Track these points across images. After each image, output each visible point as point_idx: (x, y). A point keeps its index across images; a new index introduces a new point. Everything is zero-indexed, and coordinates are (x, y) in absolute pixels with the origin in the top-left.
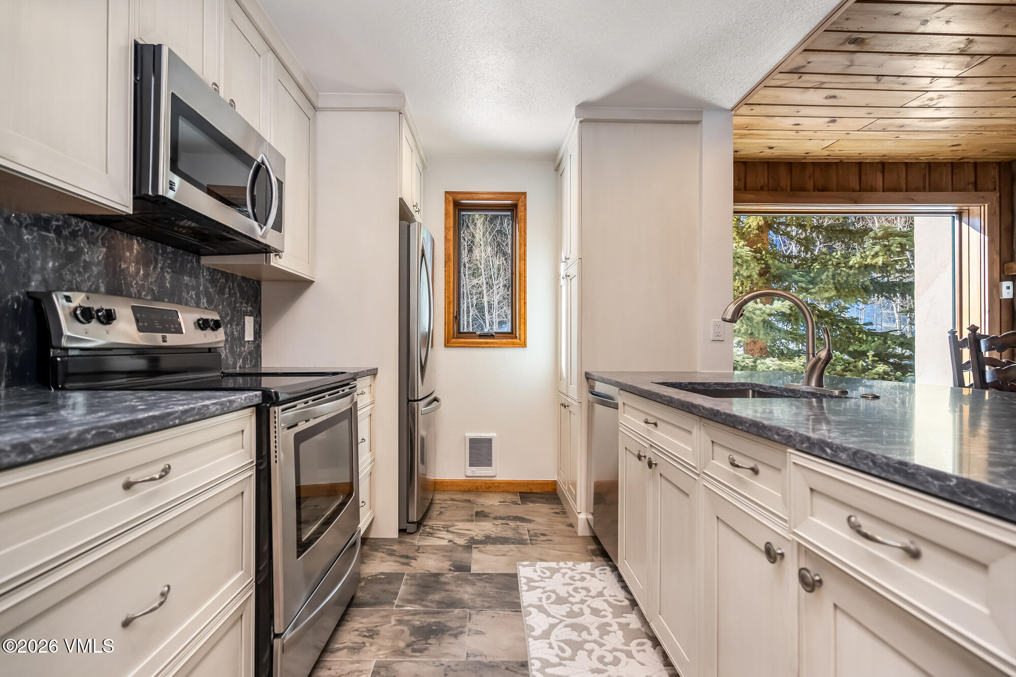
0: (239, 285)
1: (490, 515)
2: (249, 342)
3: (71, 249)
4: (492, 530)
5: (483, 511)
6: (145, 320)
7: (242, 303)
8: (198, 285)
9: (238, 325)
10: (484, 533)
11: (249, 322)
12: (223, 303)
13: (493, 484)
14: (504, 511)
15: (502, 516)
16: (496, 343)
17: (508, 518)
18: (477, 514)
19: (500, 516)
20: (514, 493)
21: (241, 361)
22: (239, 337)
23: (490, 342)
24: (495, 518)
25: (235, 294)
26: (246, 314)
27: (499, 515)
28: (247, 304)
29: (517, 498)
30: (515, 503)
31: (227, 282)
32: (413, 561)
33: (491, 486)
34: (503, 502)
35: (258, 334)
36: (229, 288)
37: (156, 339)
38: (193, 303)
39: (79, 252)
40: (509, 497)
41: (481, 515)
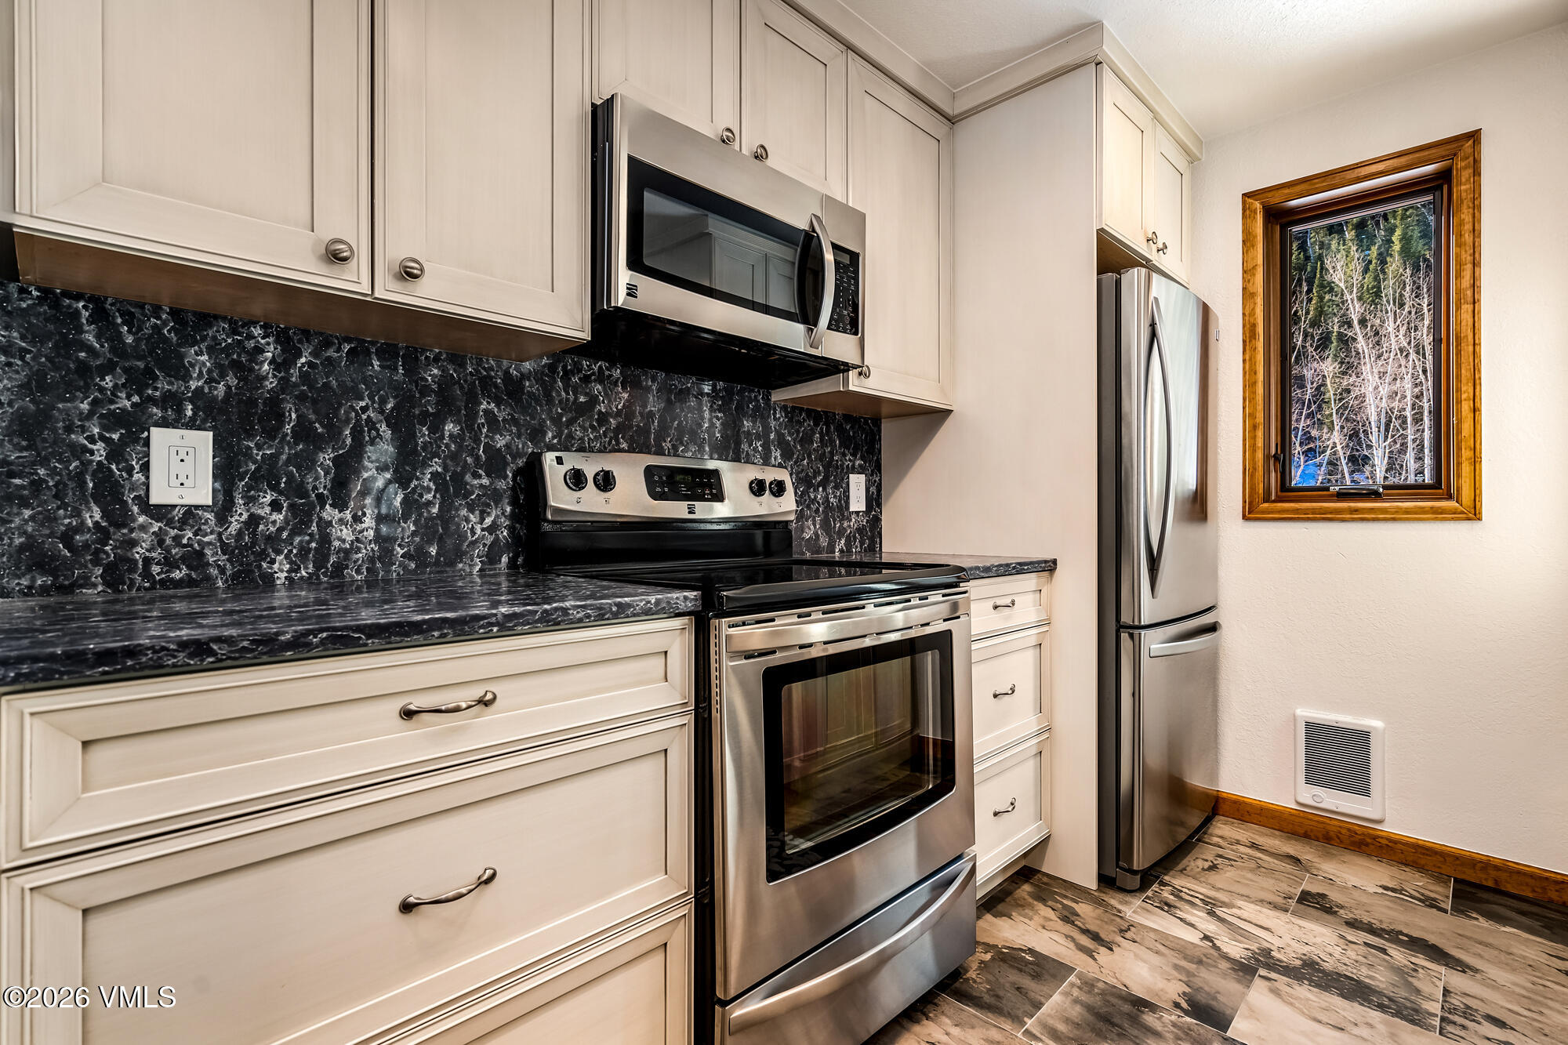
0: (840, 429)
1: (1342, 911)
2: (857, 513)
3: (582, 399)
4: (1329, 949)
5: (1323, 896)
6: (663, 483)
7: (844, 455)
8: (767, 429)
9: (836, 487)
10: (1306, 949)
11: (857, 484)
12: (809, 456)
13: (1375, 838)
14: (1385, 914)
15: (1377, 924)
16: (1384, 511)
17: (1394, 936)
18: (1305, 898)
19: (1370, 924)
20: (1440, 878)
21: (843, 542)
22: (840, 507)
23: (1364, 509)
24: (1353, 924)
25: (832, 442)
26: (853, 470)
27: (1366, 919)
28: (854, 455)
29: (1444, 894)
30: (1431, 903)
31: (816, 424)
32: (1102, 950)
33: (1369, 840)
34: (1393, 890)
35: (874, 501)
36: (821, 433)
37: (676, 509)
38: (758, 459)
39: (593, 401)
40: (1417, 882)
41: (1315, 903)
